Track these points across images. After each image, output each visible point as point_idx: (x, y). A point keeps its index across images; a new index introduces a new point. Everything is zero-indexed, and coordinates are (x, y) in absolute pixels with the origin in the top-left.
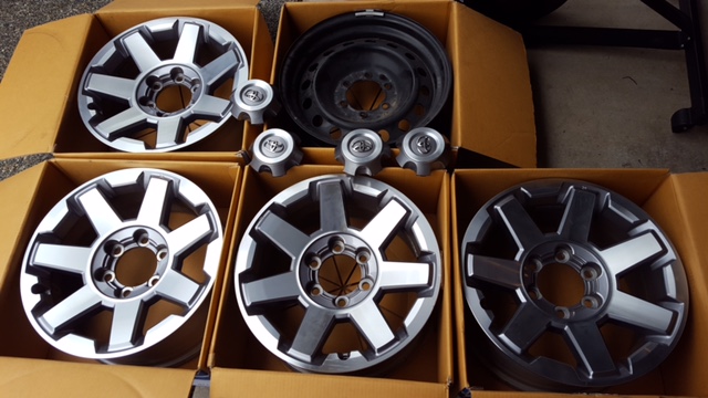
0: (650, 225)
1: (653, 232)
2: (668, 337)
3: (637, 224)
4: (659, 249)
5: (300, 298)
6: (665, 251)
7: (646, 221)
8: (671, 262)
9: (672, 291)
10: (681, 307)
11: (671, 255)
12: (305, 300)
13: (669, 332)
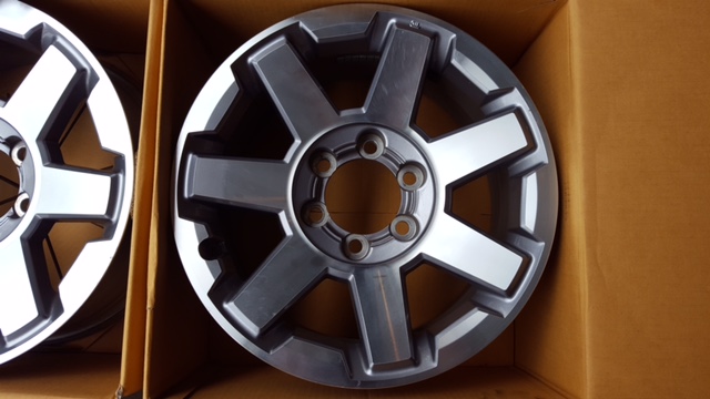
0: (515, 98)
1: (519, 113)
2: (508, 301)
3: (495, 95)
4: (523, 143)
6: (532, 146)
7: (509, 90)
8: (537, 167)
9: (529, 220)
10: (538, 250)
11: (541, 154)
13: (510, 292)
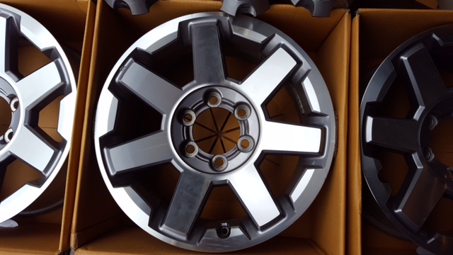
5: (173, 162)
12: (179, 163)
